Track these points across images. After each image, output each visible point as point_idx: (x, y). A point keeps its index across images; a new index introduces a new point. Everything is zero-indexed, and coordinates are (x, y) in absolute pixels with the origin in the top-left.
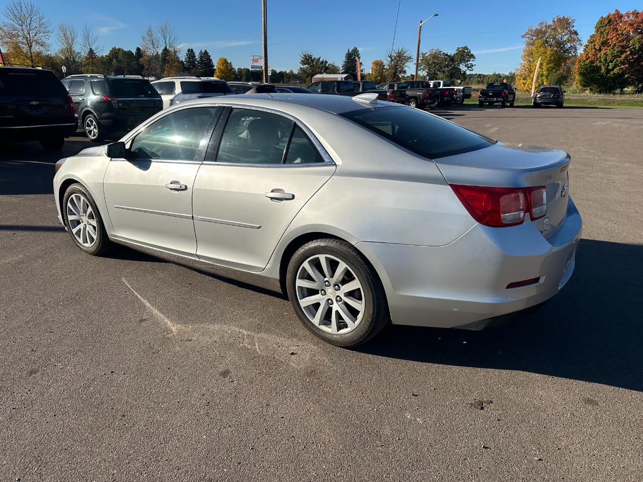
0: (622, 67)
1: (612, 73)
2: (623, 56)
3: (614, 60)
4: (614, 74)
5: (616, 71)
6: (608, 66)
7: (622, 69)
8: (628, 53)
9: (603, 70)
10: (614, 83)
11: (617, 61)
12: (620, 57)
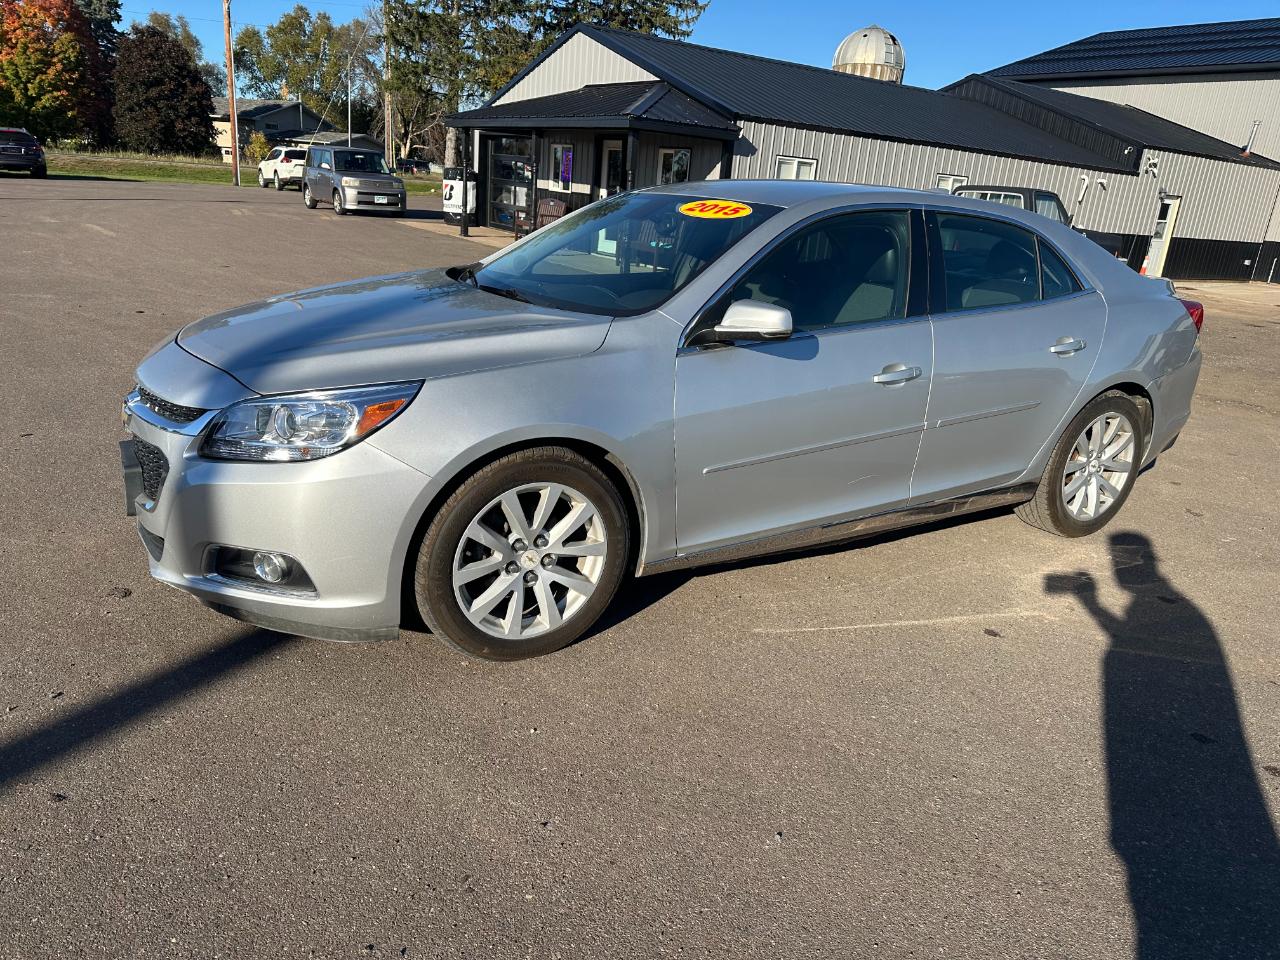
0: (56, 94)
1: (38, 105)
2: (51, 72)
3: (35, 77)
4: (44, 107)
5: (46, 100)
6: (26, 89)
7: (57, 98)
8: (59, 66)
9: (18, 96)
10: (50, 125)
11: (42, 80)
12: (45, 73)
